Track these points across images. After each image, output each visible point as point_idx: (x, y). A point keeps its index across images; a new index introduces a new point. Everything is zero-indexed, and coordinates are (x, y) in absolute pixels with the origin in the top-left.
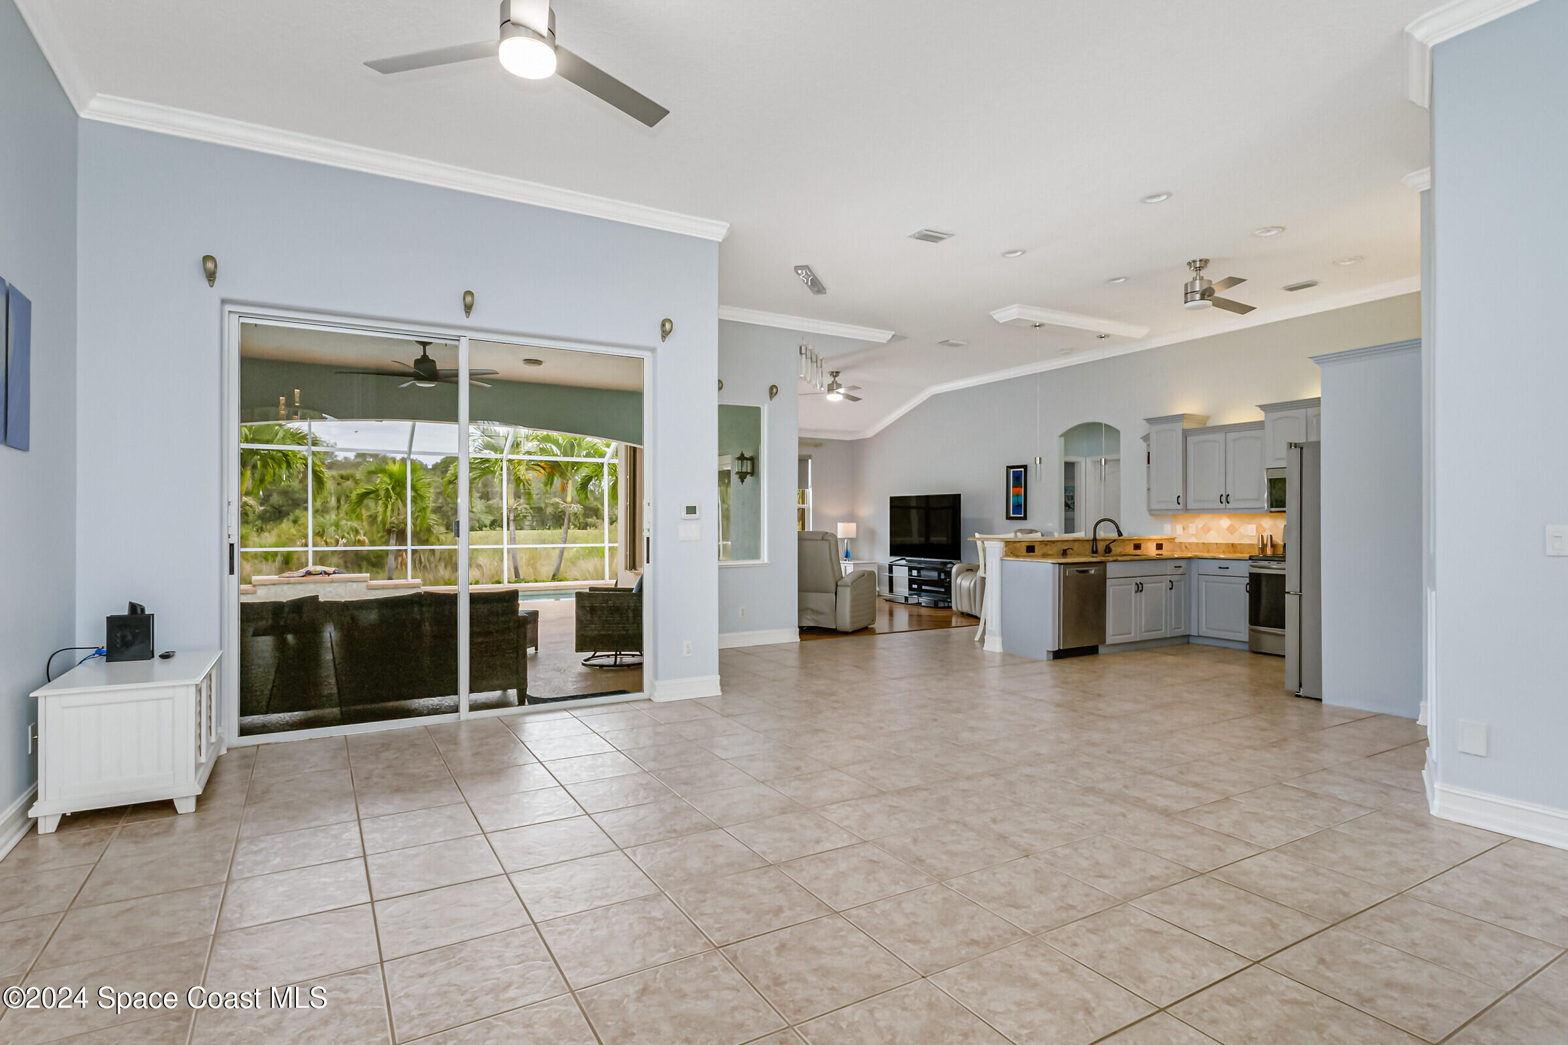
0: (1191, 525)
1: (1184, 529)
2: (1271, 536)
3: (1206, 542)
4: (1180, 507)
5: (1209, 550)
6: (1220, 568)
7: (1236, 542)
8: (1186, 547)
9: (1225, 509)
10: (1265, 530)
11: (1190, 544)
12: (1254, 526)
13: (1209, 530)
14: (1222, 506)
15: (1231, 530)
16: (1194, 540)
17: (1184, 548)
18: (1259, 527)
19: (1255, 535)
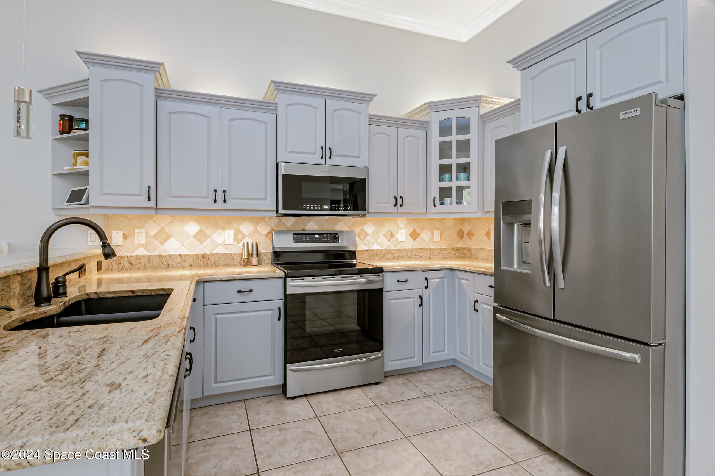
0: (137, 231)
1: (125, 237)
2: (257, 243)
3: (163, 254)
4: (152, 204)
5: (169, 265)
6: (239, 292)
7: (208, 252)
8: (131, 263)
9: (219, 210)
10: (244, 237)
11: (137, 258)
12: (232, 232)
13: (168, 237)
14: (216, 206)
15: (200, 236)
16: (141, 252)
17: (127, 265)
18: (238, 232)
19: (232, 242)
